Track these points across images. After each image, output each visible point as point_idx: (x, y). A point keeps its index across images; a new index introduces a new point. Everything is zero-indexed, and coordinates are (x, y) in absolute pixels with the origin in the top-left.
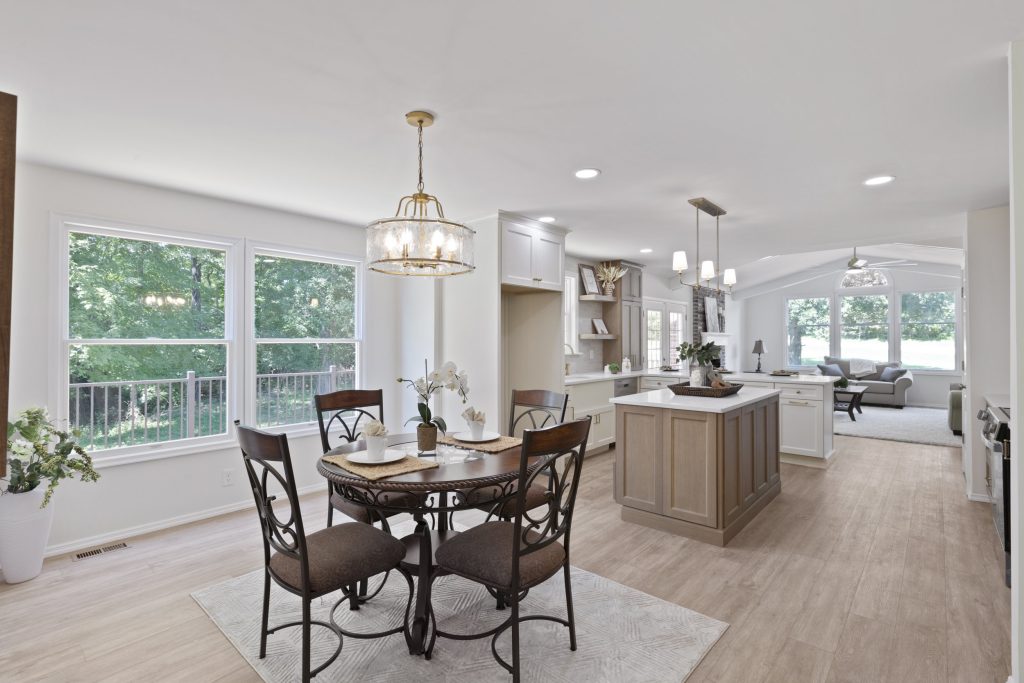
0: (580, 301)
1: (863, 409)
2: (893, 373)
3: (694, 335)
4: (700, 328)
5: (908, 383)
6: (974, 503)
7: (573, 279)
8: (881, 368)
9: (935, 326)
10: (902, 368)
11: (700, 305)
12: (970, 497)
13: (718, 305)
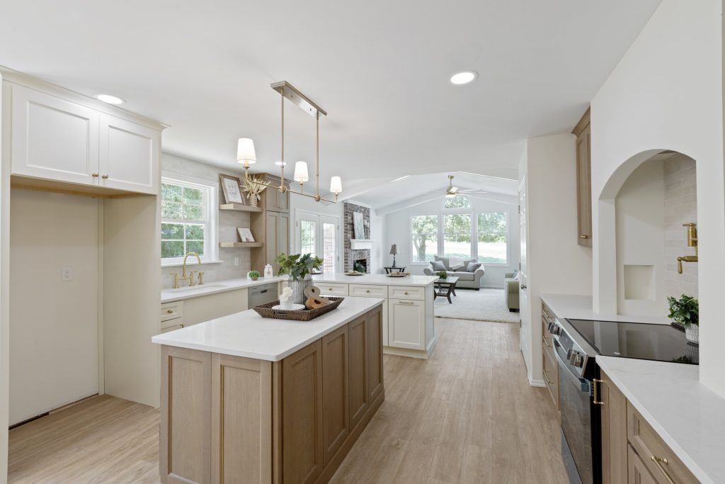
0: (221, 210)
1: (457, 292)
2: (474, 266)
3: (345, 241)
4: (349, 235)
5: (482, 273)
6: (534, 388)
7: (213, 188)
8: (466, 263)
9: (492, 234)
10: (479, 262)
11: (349, 218)
12: (531, 383)
13: (364, 218)
